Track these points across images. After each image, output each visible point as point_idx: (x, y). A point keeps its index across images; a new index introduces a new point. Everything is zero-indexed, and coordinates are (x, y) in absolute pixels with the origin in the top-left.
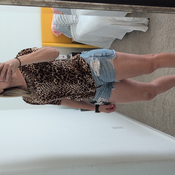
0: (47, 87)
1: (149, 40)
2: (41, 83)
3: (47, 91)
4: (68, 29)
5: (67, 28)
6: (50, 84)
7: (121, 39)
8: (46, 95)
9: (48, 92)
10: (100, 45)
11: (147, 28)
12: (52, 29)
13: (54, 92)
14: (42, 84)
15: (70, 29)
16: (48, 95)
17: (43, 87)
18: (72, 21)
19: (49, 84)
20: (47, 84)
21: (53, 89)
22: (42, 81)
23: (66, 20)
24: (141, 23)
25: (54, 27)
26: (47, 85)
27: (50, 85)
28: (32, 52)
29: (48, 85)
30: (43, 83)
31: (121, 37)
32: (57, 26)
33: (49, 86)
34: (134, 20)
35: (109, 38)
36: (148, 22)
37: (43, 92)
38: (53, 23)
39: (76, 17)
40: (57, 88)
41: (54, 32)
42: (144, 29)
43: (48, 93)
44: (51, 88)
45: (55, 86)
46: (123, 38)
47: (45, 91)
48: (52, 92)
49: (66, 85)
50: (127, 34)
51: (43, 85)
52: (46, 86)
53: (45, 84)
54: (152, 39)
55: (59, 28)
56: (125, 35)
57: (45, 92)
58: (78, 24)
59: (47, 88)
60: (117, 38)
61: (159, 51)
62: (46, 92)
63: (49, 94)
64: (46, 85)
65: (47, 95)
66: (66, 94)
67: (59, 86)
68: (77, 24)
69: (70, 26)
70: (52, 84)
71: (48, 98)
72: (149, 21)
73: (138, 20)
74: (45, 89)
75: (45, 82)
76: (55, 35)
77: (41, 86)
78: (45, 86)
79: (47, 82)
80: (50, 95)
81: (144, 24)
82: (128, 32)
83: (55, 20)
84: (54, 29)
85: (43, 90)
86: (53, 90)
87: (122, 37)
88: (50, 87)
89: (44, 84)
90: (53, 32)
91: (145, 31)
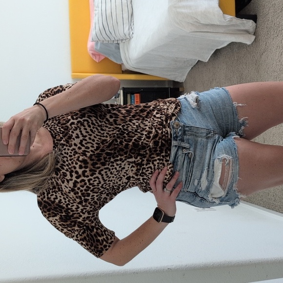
0: (93, 128)
1: (256, 58)
2: (81, 118)
3: (94, 140)
4: (115, 48)
5: (113, 47)
6: (100, 121)
7: (207, 61)
8: (91, 149)
9: (96, 142)
10: (170, 75)
11: (253, 37)
12: (88, 50)
13: (107, 143)
14: (84, 120)
15: (119, 49)
16: (96, 150)
17: (87, 127)
18: (122, 35)
19: (98, 121)
20: (94, 122)
21: (105, 135)
22: (85, 114)
23: (113, 33)
24: (242, 28)
25: (92, 47)
26: (95, 125)
27: (100, 124)
28: (65, 90)
29: (97, 124)
30: (86, 118)
31: (206, 58)
32: (97, 44)
33: (99, 126)
34: (232, 23)
35: (185, 62)
36: (255, 28)
37: (84, 142)
38: (90, 39)
39: (130, 27)
40: (114, 132)
41: (93, 54)
42: (248, 40)
43: (95, 145)
44: (102, 132)
45: (109, 126)
46: (209, 60)
47: (90, 139)
48: (103, 144)
49: (131, 124)
50: (217, 53)
51: (86, 123)
52: (92, 126)
53: (90, 121)
54: (263, 56)
55: (101, 47)
56: (213, 54)
57: (89, 141)
58: (132, 40)
59: (94, 130)
60: (199, 61)
61: (276, 74)
62: (91, 141)
63: (98, 148)
64: (93, 124)
65: (93, 149)
66: (131, 143)
67: (118, 126)
68: (130, 39)
69: (118, 44)
70: (103, 123)
71: (93, 157)
72: (256, 26)
73: (238, 23)
74: (90, 133)
75: (89, 117)
76: (94, 59)
77: (82, 124)
78: (89, 126)
79: (94, 117)
80: (98, 151)
81: (247, 32)
82: (219, 48)
83: (94, 33)
84: (91, 50)
85: (86, 136)
86: (107, 137)
87: (209, 58)
88: (99, 128)
89: (87, 121)
90: (91, 55)
91: (249, 43)
